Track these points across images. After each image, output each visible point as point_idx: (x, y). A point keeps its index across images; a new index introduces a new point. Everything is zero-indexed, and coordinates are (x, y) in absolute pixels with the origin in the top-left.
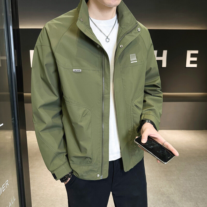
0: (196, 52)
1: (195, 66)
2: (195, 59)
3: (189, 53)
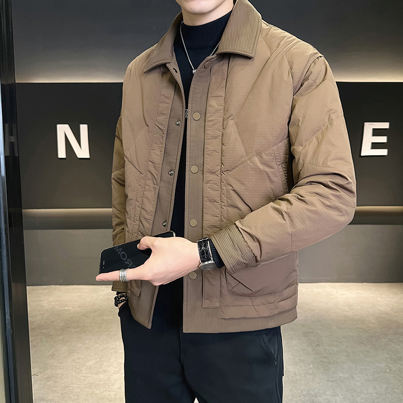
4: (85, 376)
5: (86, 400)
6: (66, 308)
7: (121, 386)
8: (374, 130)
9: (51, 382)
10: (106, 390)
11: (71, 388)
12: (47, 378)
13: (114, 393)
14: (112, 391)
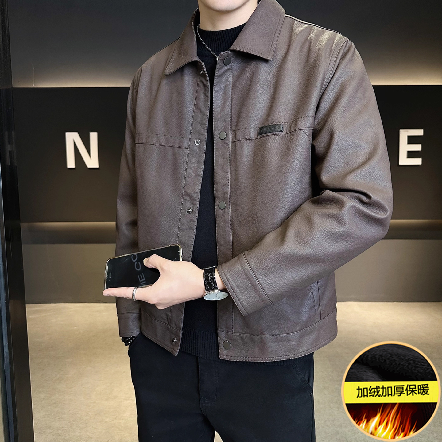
0: (420, 132)
1: (418, 161)
2: (417, 147)
3: (404, 134)
4: (95, 403)
5: (95, 428)
6: (76, 327)
7: (131, 414)
8: (409, 137)
9: (58, 409)
10: (116, 418)
11: (79, 416)
12: (54, 403)
13: (124, 421)
14: (123, 419)
